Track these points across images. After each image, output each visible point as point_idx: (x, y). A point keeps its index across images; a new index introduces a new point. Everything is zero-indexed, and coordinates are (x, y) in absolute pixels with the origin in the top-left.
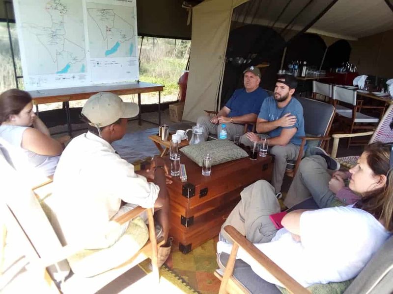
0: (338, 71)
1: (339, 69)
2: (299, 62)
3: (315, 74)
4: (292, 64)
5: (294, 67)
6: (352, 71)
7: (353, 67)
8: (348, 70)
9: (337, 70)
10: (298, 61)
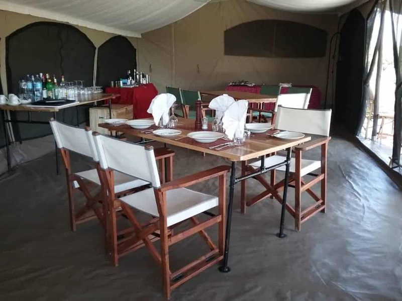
0: (124, 84)
1: (125, 81)
2: (44, 75)
3: (84, 94)
4: (27, 80)
5: (33, 86)
6: (144, 82)
7: (144, 76)
8: (138, 82)
9: (121, 82)
10: (41, 74)
